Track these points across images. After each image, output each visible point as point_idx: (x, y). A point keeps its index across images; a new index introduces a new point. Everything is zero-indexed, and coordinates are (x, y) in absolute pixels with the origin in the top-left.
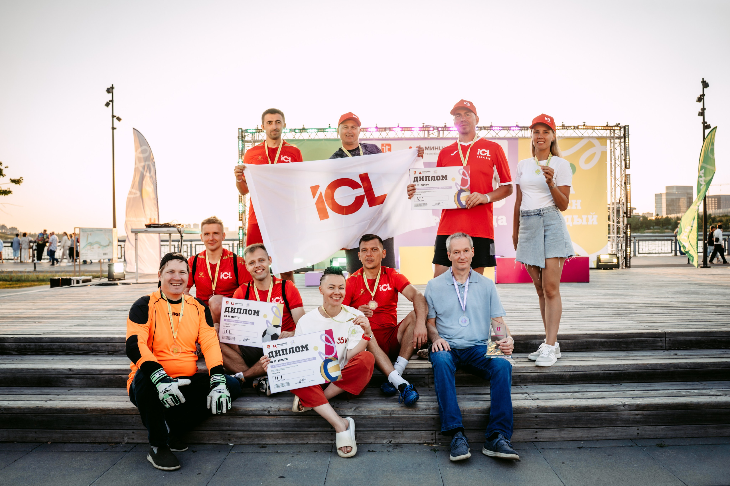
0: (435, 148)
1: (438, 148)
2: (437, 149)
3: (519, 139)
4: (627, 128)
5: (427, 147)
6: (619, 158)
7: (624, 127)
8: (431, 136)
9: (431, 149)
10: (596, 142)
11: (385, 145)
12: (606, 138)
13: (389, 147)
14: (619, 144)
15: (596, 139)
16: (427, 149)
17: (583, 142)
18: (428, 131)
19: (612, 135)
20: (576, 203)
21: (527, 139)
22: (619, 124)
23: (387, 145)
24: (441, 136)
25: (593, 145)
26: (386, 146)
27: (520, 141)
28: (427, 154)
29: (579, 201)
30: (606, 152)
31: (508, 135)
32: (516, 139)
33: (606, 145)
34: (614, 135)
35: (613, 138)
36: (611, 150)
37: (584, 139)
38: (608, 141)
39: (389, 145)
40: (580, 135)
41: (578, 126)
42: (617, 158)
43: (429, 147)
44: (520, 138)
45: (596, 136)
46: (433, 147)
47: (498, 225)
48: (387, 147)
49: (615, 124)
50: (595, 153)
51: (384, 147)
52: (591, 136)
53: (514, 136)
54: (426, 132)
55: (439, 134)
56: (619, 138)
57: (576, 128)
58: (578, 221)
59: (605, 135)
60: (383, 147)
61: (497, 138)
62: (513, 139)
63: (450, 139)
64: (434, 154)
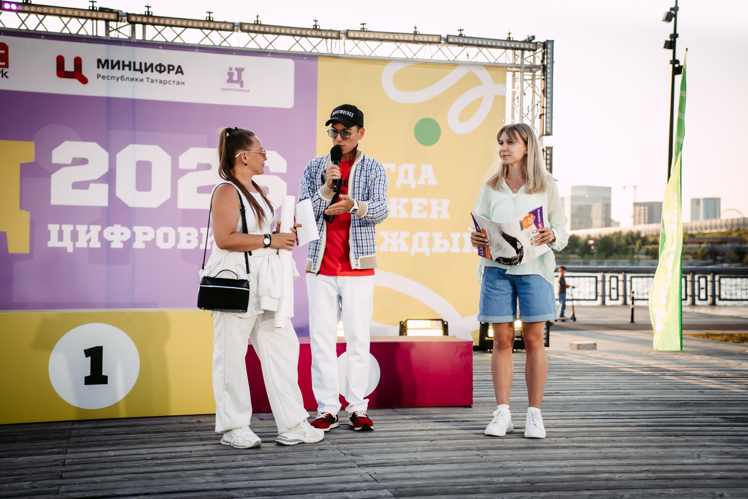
0: (124, 66)
1: (129, 66)
2: (127, 68)
3: (319, 59)
4: (549, 46)
5: (103, 62)
6: (530, 113)
7: (545, 45)
8: (113, 35)
9: (113, 67)
10: (483, 75)
12: (504, 67)
13: (3, 52)
14: (530, 82)
15: (483, 68)
16: (103, 67)
17: (458, 74)
18: (107, 21)
19: (518, 62)
20: (440, 205)
21: (339, 60)
22: (534, 37)
24: (139, 36)
25: (478, 82)
27: (321, 64)
28: (103, 77)
29: (446, 202)
30: (503, 98)
31: (297, 49)
32: (313, 57)
33: (504, 82)
34: (522, 62)
35: (520, 67)
36: (514, 93)
37: (459, 67)
38: (509, 75)
39: (3, 46)
40: (452, 58)
41: (448, 36)
42: (525, 112)
43: (107, 61)
44: (323, 56)
45: (485, 61)
46: (118, 62)
49: (524, 38)
50: (480, 100)
52: (474, 60)
53: (308, 50)
54: (102, 24)
55: (133, 30)
56: (531, 68)
57: (443, 42)
58: (442, 246)
59: (501, 61)
61: (270, 51)
62: (305, 58)
63: (161, 47)
64: (121, 78)
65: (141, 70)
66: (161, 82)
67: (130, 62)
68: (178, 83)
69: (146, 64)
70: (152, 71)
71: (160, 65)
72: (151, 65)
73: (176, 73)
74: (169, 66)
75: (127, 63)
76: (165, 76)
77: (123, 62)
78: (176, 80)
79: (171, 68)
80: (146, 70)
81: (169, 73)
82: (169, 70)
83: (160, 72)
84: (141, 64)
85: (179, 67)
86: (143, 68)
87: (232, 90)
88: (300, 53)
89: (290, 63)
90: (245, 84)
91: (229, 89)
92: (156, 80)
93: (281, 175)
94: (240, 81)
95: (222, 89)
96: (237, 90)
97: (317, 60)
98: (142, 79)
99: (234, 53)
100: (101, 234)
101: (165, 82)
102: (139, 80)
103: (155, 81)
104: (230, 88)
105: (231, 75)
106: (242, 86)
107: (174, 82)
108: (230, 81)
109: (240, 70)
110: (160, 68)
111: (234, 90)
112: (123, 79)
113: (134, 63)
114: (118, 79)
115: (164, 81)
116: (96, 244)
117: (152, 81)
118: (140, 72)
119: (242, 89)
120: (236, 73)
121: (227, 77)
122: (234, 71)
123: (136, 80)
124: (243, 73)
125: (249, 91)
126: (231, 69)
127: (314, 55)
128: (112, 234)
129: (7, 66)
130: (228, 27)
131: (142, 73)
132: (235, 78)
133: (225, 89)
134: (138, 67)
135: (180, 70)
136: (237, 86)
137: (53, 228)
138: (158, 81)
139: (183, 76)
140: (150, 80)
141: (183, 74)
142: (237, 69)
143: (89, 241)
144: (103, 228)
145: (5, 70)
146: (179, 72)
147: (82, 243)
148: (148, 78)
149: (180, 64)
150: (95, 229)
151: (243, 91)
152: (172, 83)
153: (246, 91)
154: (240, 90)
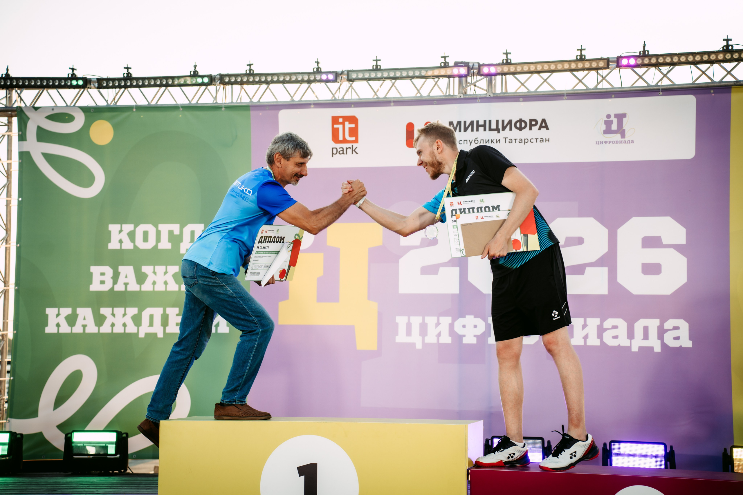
0: (478, 126)
1: (484, 126)
2: (481, 129)
3: (733, 89)
5: (455, 124)
8: (471, 91)
9: (466, 129)
11: (341, 120)
13: (353, 126)
18: (461, 77)
23: (347, 119)
24: (498, 90)
26: (343, 124)
27: (736, 96)
32: (725, 88)
39: (353, 120)
43: (459, 123)
44: (738, 85)
46: (472, 123)
47: (664, 346)
48: (347, 125)
51: (340, 127)
54: (455, 82)
55: (490, 83)
60: (336, 126)
61: (661, 88)
62: (712, 91)
63: (521, 99)
64: (475, 141)
65: (497, 130)
66: (521, 141)
67: (485, 121)
68: (542, 140)
69: (503, 121)
70: (511, 129)
71: (521, 121)
72: (510, 122)
73: (539, 129)
74: (531, 121)
75: (481, 123)
76: (526, 133)
77: (478, 122)
78: (539, 137)
79: (533, 123)
80: (504, 128)
81: (530, 129)
82: (531, 126)
83: (521, 129)
84: (497, 122)
85: (544, 121)
86: (500, 127)
87: (610, 142)
88: (704, 85)
89: (691, 100)
90: (627, 134)
91: (606, 142)
92: (516, 139)
93: (678, 248)
94: (621, 131)
95: (597, 143)
96: (617, 142)
97: (730, 92)
98: (499, 140)
99: (613, 96)
100: (451, 326)
101: (526, 141)
102: (495, 141)
103: (514, 141)
104: (608, 140)
105: (608, 123)
106: (623, 136)
107: (537, 139)
108: (608, 132)
109: (621, 117)
110: (521, 125)
111: (613, 142)
112: (476, 142)
113: (490, 121)
114: (471, 143)
115: (525, 139)
116: (446, 339)
117: (511, 141)
118: (496, 132)
119: (623, 140)
120: (615, 121)
121: (604, 127)
122: (612, 118)
123: (492, 141)
124: (625, 120)
125: (633, 142)
126: (609, 116)
127: (725, 86)
128: (464, 326)
129: (356, 141)
130: (601, 64)
131: (499, 132)
132: (614, 127)
133: (602, 143)
134: (494, 126)
135: (544, 125)
136: (617, 137)
137: (401, 321)
138: (517, 141)
139: (548, 130)
140: (507, 140)
141: (547, 129)
142: (616, 116)
143: (439, 335)
144: (454, 320)
145: (355, 145)
146: (543, 127)
147: (431, 339)
148: (506, 138)
149: (544, 118)
150: (446, 320)
151: (625, 142)
152: (534, 141)
153: (629, 142)
154: (621, 142)
